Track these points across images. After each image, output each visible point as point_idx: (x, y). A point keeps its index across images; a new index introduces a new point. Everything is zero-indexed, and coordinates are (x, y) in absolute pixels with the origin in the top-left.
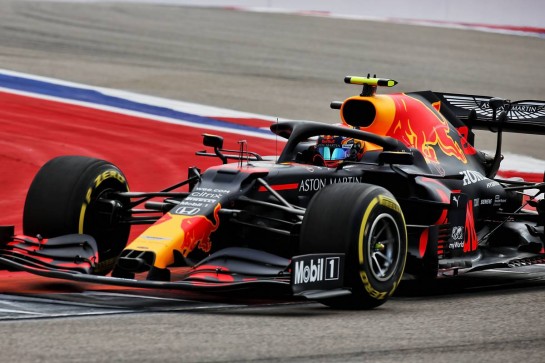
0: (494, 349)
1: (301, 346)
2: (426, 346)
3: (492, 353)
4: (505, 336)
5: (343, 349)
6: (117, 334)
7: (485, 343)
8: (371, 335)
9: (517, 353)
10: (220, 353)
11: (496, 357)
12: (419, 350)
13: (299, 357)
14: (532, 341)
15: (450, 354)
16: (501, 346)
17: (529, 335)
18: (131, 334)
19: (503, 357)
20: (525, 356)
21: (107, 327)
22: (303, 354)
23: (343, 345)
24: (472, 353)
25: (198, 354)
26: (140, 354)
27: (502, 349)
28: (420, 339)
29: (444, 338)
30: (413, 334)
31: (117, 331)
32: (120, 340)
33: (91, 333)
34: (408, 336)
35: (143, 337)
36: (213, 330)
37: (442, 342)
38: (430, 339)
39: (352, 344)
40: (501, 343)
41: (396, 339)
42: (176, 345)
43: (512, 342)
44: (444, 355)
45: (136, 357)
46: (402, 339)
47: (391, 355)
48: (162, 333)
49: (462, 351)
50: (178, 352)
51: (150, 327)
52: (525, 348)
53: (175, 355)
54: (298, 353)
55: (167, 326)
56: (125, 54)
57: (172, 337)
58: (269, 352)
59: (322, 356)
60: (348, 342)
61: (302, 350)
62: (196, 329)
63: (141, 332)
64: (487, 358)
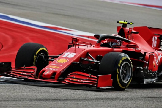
0: (125, 100)
1: (67, 96)
2: (105, 98)
3: (125, 101)
4: (129, 96)
5: (79, 98)
6: (11, 90)
7: (122, 98)
8: (88, 94)
9: (132, 101)
10: (42, 97)
11: (126, 103)
12: (103, 99)
13: (66, 99)
14: (137, 98)
15: (112, 101)
16: (128, 99)
17: (136, 96)
18: (15, 90)
19: (128, 102)
20: (135, 102)
21: (8, 88)
22: (67, 99)
23: (79, 97)
24: (119, 101)
25: (35, 97)
26: (18, 96)
27: (128, 100)
28: (103, 96)
29: (110, 96)
30: (101, 94)
31: (11, 89)
32: (12, 91)
33: (3, 89)
34: (99, 95)
35: (19, 91)
36: (40, 90)
37: (110, 97)
38: (106, 96)
39: (82, 96)
40: (127, 98)
41: (96, 96)
42: (29, 94)
43: (131, 98)
44: (110, 101)
45: (17, 97)
46: (97, 96)
47: (94, 100)
48: (25, 90)
49: (115, 100)
50: (29, 96)
51: (21, 88)
52: (135, 100)
53: (29, 97)
54: (66, 98)
55: (26, 88)
56: (17, 5)
57: (28, 92)
58: (57, 97)
59: (73, 99)
60: (81, 96)
61: (67, 97)
62: (35, 89)
63: (19, 89)
64: (123, 102)
